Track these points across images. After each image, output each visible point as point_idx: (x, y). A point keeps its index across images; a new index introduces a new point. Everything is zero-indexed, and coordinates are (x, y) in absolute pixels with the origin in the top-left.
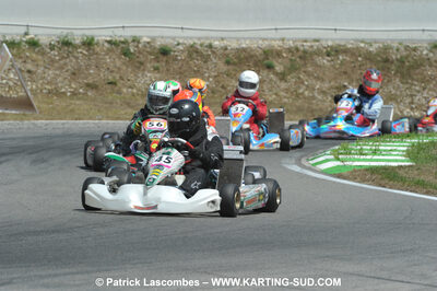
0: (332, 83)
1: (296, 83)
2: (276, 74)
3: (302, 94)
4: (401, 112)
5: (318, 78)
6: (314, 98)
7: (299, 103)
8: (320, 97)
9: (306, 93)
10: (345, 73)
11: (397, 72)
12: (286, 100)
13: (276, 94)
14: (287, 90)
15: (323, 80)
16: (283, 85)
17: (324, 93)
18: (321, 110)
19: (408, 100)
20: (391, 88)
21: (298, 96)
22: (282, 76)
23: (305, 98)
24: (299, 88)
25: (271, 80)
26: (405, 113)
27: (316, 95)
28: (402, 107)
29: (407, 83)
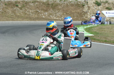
0: (34, 10)
1: (25, 10)
2: (19, 8)
3: (27, 13)
4: (54, 18)
5: (30, 9)
6: (30, 14)
7: (26, 16)
8: (31, 14)
9: (28, 13)
10: (38, 8)
11: (51, 7)
12: (22, 15)
13: (20, 13)
14: (22, 12)
15: (32, 9)
16: (21, 11)
17: (32, 13)
18: (33, 18)
19: (55, 15)
20: (50, 11)
21: (26, 14)
22: (21, 9)
23: (27, 14)
24: (26, 12)
25: (18, 9)
26: (55, 19)
27: (30, 13)
28: (53, 17)
29: (54, 10)
